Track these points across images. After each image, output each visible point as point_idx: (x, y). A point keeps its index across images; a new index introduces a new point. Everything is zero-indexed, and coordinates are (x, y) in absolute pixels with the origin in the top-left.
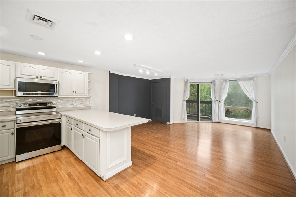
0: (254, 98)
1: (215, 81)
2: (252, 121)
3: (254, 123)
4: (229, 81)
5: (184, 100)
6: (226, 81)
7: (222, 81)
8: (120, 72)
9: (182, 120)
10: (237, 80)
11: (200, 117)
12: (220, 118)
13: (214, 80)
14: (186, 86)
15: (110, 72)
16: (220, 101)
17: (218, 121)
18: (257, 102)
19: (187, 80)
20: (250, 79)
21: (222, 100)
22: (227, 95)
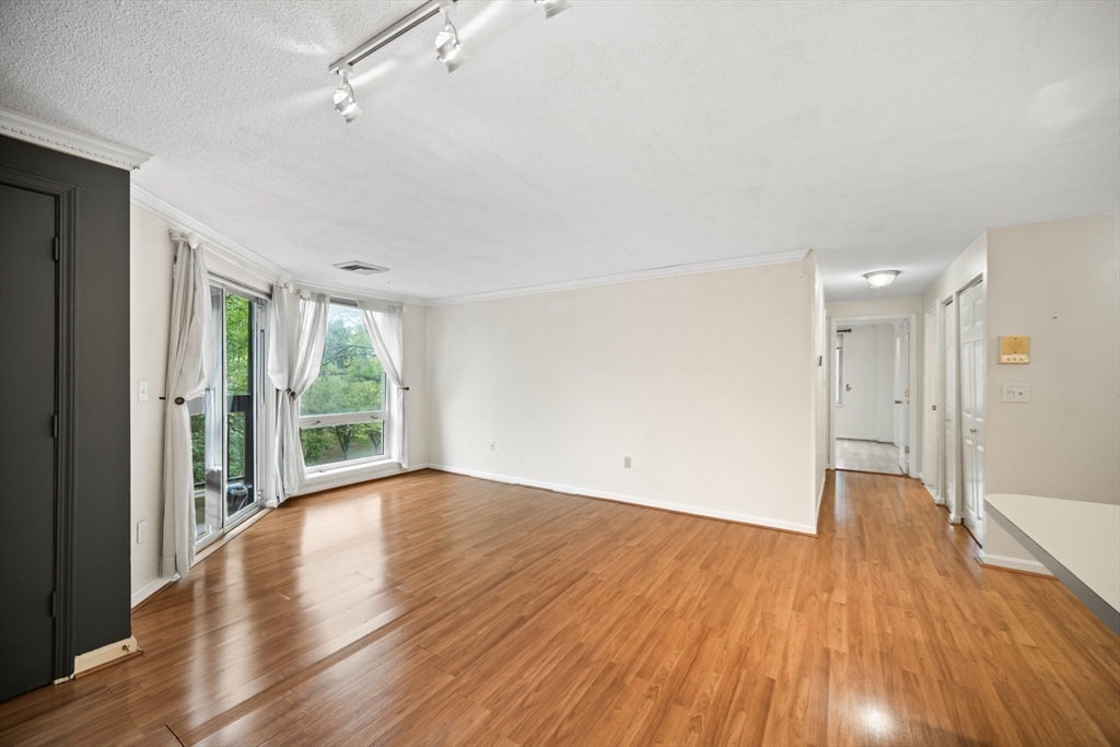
0: (400, 376)
4: (332, 300)
5: (179, 401)
6: (321, 297)
10: (355, 305)
16: (296, 392)
18: (407, 389)
20: (393, 308)
21: (303, 389)
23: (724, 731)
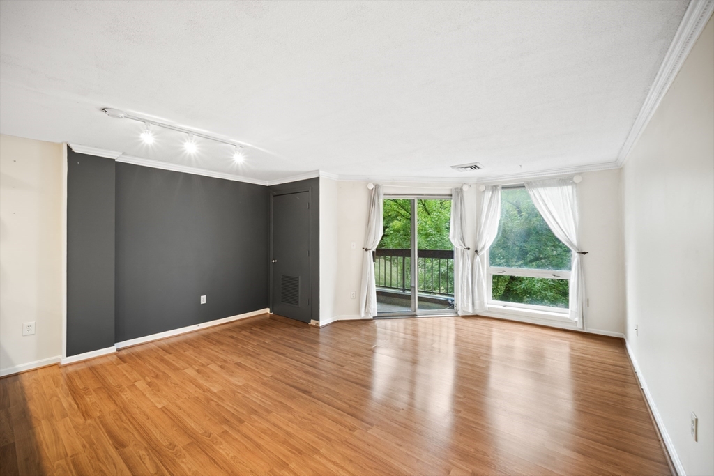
0: (575, 241)
1: (461, 189)
2: (569, 311)
3: (577, 319)
4: (503, 188)
5: (367, 250)
6: (495, 188)
7: (482, 188)
8: (123, 154)
9: (359, 312)
10: (524, 187)
11: (420, 299)
12: (477, 302)
13: (458, 186)
14: (372, 204)
15: (69, 149)
16: (479, 250)
17: (470, 311)
18: (584, 253)
19: (377, 187)
20: (563, 180)
21: (483, 249)
22: (496, 234)
23: (154, 458)
